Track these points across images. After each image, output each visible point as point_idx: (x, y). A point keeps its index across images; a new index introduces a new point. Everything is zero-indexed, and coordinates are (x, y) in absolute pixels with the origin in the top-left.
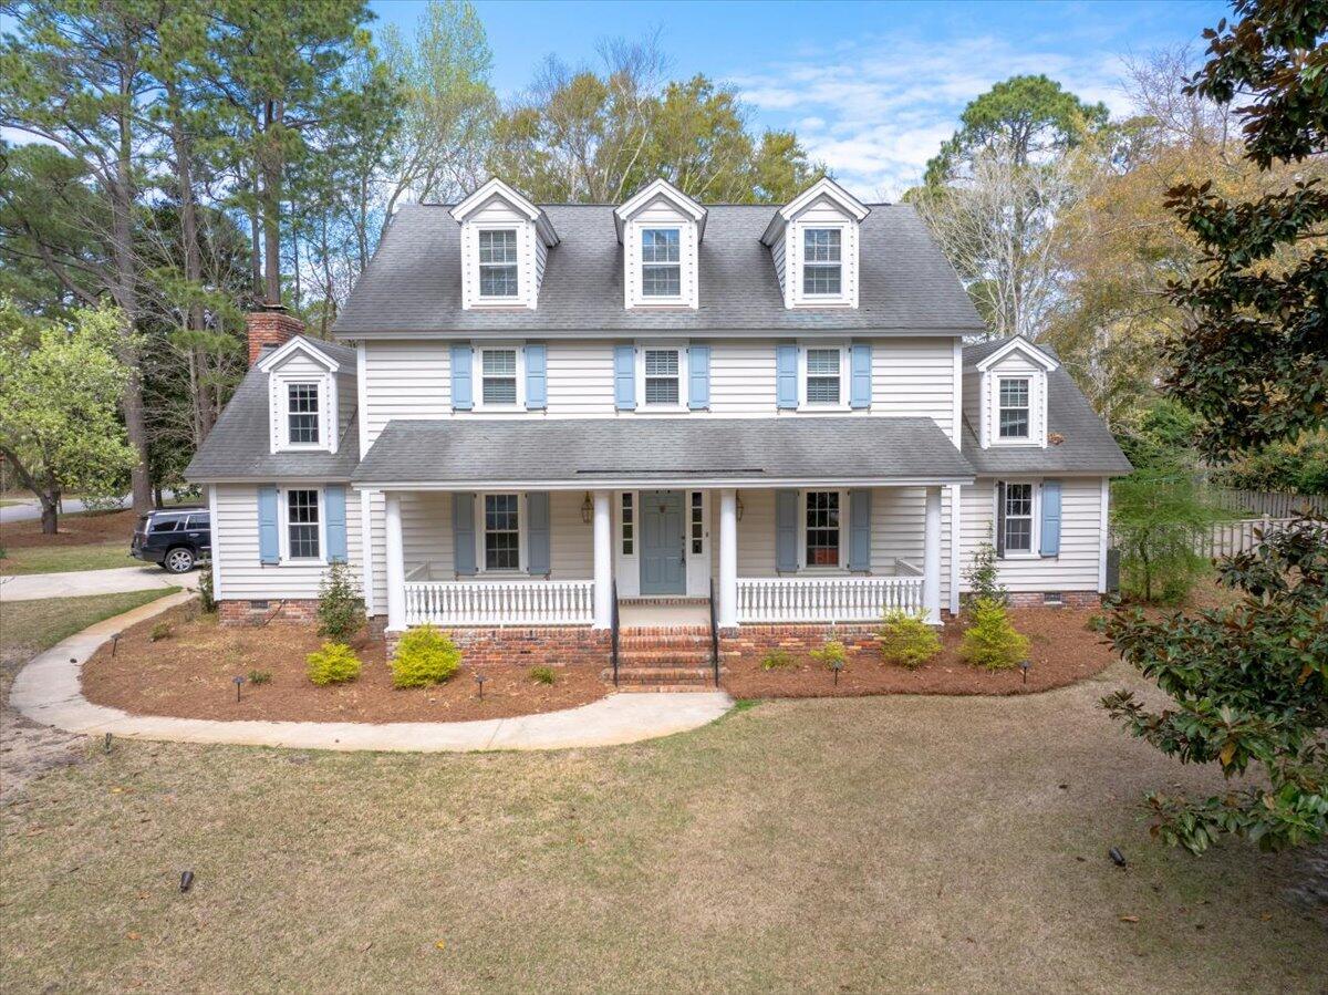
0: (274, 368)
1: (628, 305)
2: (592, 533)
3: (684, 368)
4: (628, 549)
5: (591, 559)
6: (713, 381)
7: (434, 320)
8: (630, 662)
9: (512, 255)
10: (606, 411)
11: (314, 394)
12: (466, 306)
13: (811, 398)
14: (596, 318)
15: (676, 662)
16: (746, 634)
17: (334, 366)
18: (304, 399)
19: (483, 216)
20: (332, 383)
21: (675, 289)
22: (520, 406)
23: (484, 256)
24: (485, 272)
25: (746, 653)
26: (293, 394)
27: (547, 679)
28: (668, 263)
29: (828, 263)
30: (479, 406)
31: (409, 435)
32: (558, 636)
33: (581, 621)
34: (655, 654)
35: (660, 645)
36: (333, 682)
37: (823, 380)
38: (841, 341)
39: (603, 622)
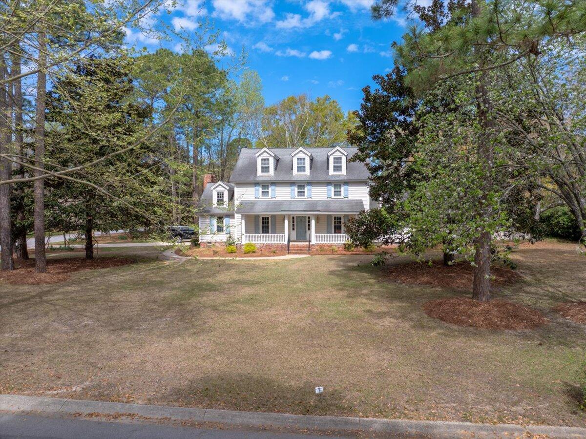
0: (214, 189)
1: (294, 175)
2: (284, 225)
3: (306, 189)
4: (293, 229)
5: (284, 229)
6: (312, 192)
7: (251, 179)
8: (291, 250)
9: (268, 164)
10: (288, 198)
11: (223, 194)
12: (258, 175)
13: (335, 195)
14: (287, 178)
15: (301, 250)
16: (317, 246)
17: (228, 188)
18: (220, 195)
19: (262, 155)
20: (227, 192)
21: (304, 171)
22: (270, 197)
23: (262, 164)
24: (262, 168)
25: (317, 250)
26: (218, 194)
27: (274, 252)
28: (303, 165)
29: (339, 165)
30: (261, 197)
31: (246, 203)
32: (277, 246)
33: (282, 242)
34: (297, 249)
35: (298, 247)
36: (232, 252)
37: (337, 191)
38: (341, 182)
39: (286, 243)
